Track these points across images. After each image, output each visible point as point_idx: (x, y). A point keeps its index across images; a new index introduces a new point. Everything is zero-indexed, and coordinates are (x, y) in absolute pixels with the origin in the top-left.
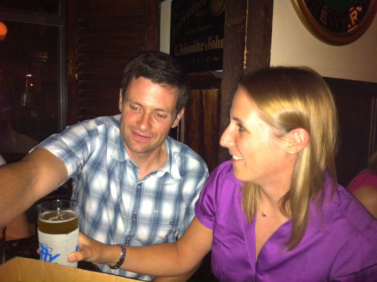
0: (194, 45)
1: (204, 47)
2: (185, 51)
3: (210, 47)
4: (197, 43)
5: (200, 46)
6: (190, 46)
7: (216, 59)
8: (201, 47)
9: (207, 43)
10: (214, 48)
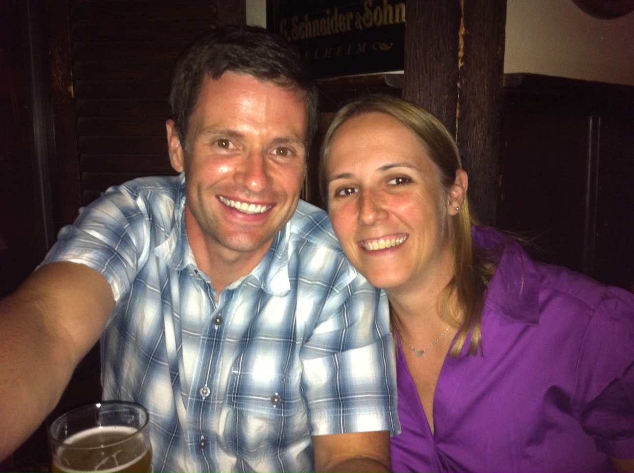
0: (328, 19)
1: (353, 22)
2: (307, 32)
3: (367, 21)
4: (336, 14)
5: (344, 19)
6: (317, 21)
7: (384, 47)
8: (346, 22)
9: (362, 13)
10: (379, 24)
